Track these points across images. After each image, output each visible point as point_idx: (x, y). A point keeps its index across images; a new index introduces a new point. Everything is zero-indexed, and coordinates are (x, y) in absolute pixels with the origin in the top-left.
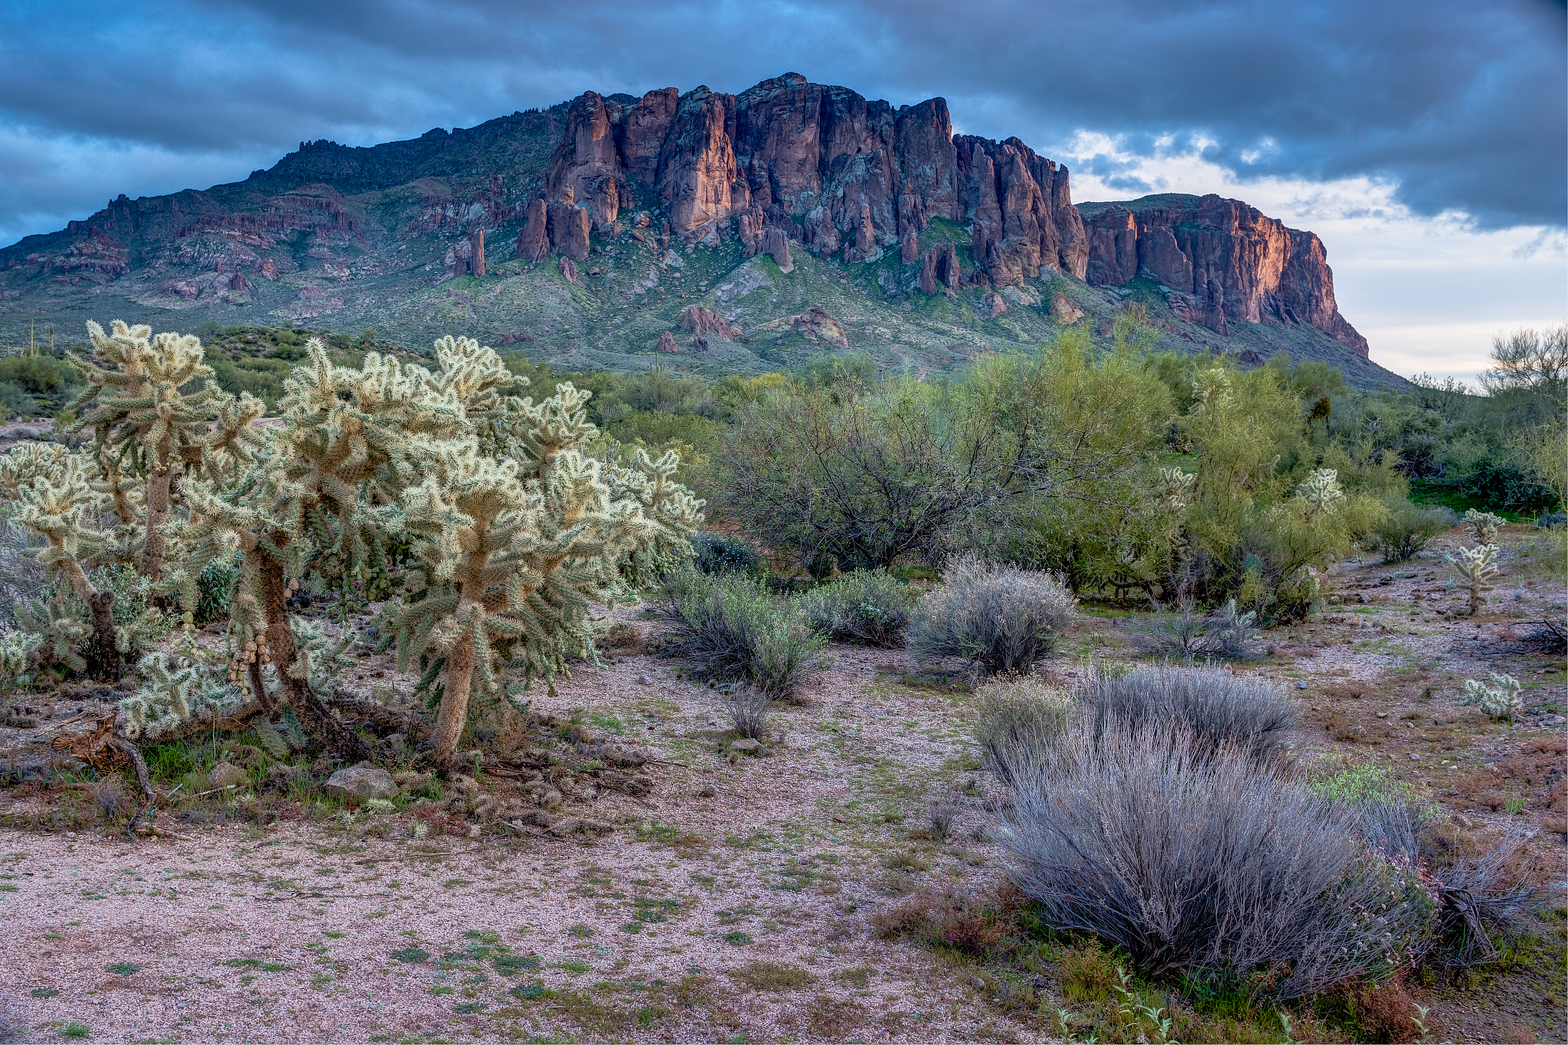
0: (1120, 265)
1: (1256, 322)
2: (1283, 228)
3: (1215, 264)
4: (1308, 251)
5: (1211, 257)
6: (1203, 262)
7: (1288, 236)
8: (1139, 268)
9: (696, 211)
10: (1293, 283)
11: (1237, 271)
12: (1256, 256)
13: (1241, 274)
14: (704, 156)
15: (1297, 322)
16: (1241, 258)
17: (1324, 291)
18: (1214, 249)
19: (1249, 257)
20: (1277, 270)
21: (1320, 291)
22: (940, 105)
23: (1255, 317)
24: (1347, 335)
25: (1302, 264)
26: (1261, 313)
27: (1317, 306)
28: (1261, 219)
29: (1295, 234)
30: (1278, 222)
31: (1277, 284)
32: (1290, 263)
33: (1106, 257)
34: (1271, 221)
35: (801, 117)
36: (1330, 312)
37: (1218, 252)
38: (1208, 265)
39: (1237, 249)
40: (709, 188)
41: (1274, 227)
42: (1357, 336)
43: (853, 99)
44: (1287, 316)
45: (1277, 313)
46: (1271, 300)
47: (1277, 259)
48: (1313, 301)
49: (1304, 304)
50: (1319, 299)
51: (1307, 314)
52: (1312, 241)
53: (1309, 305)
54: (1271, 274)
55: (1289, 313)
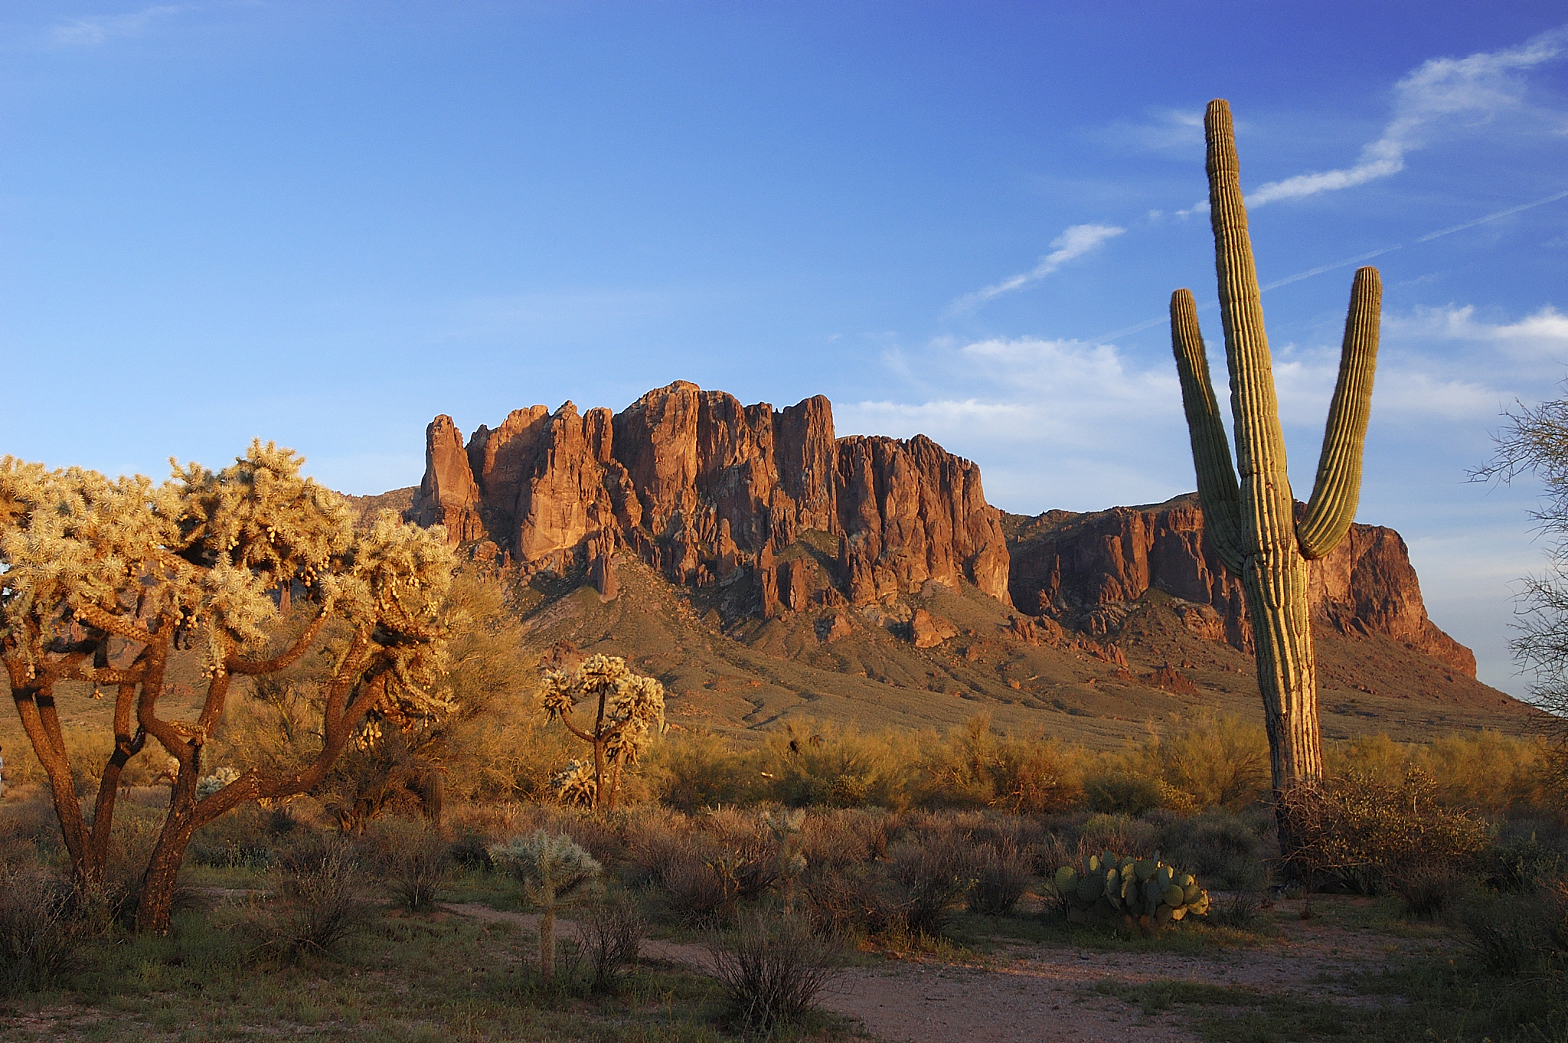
0: (1129, 576)
4: (1383, 548)
7: (1355, 532)
8: (1152, 579)
9: (538, 538)
10: (1368, 587)
14: (547, 477)
15: (1365, 633)
17: (1404, 595)
20: (1344, 573)
21: (1399, 595)
22: (819, 404)
24: (1443, 646)
25: (1374, 565)
27: (1395, 612)
29: (1363, 530)
31: (1345, 589)
32: (1361, 565)
35: (671, 427)
36: (1417, 621)
40: (554, 512)
42: (1456, 647)
43: (727, 405)
44: (1352, 627)
45: (1337, 624)
46: (1330, 609)
47: (1342, 560)
48: (1391, 607)
49: (1379, 612)
50: (1398, 605)
51: (1384, 624)
52: (1388, 537)
53: (1386, 613)
54: (1336, 578)
55: (1355, 623)
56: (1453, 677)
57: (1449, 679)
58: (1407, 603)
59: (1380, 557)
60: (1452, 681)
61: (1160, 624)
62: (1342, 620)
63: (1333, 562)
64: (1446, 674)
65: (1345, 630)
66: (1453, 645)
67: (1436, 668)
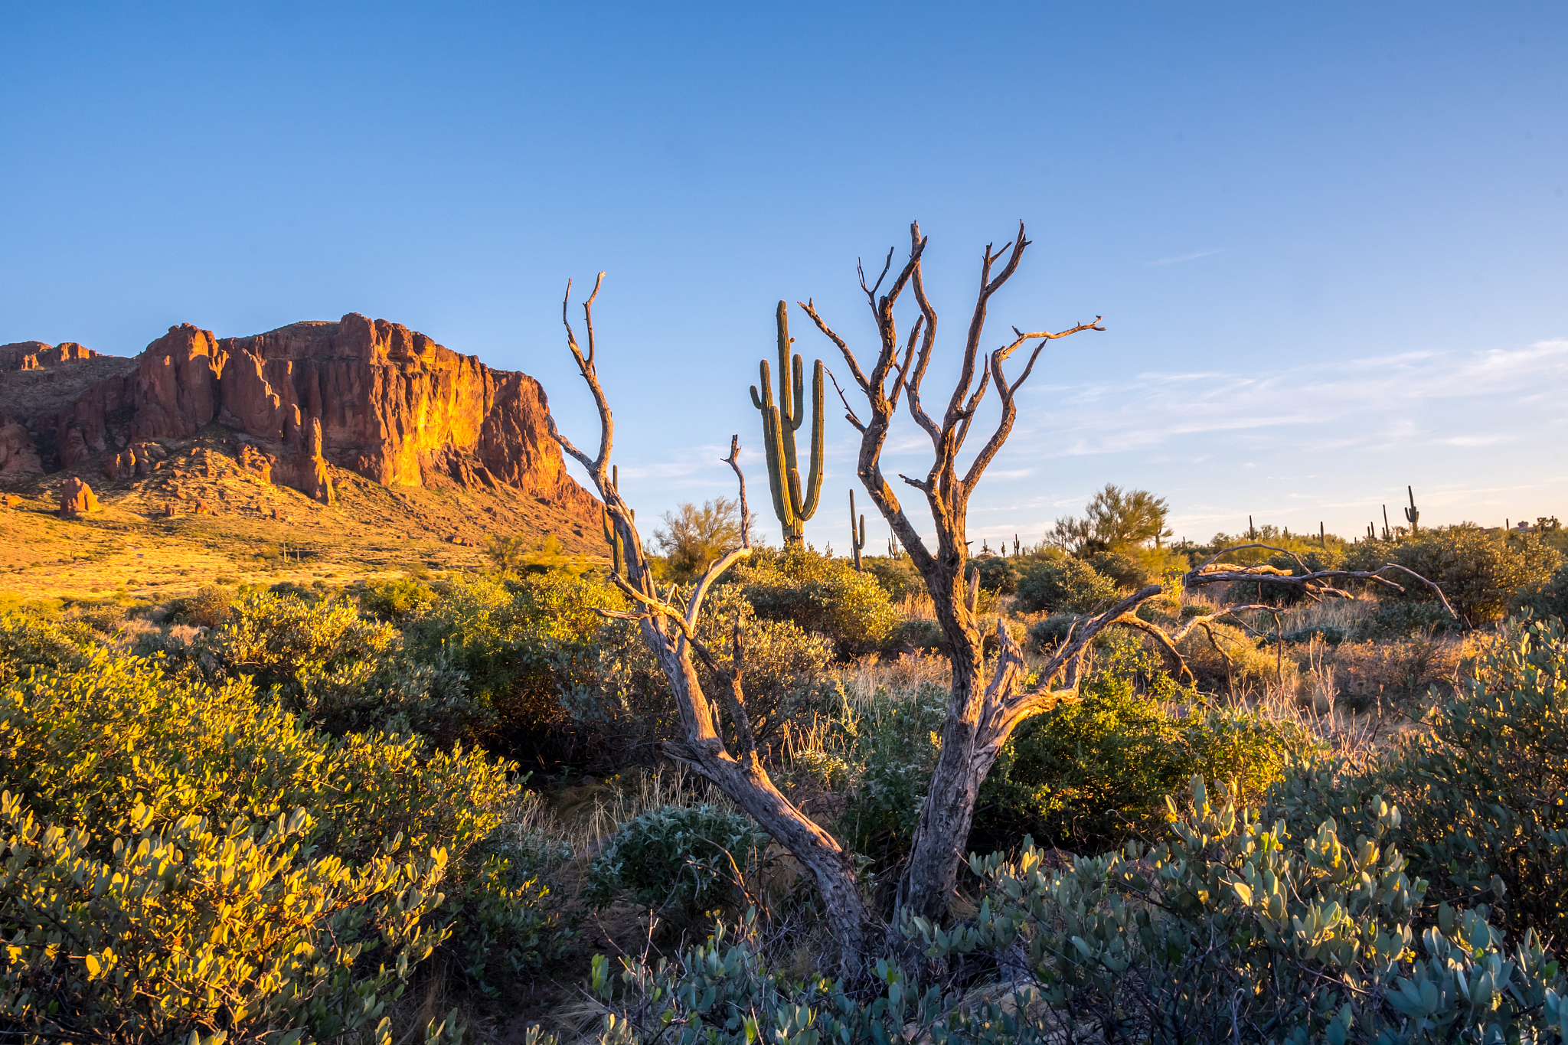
0: (181, 407)
1: (412, 484)
2: (483, 367)
3: (353, 406)
4: (517, 395)
5: (347, 397)
6: (336, 402)
7: (489, 377)
8: (217, 413)
10: (500, 439)
11: (379, 413)
12: (409, 392)
13: (385, 417)
15: (491, 485)
16: (385, 395)
17: (541, 446)
18: (351, 386)
19: (397, 393)
20: (475, 420)
21: (535, 446)
23: (411, 477)
25: (508, 409)
26: (422, 471)
27: (529, 464)
28: (430, 349)
29: (497, 376)
30: (472, 360)
31: (476, 439)
32: (494, 412)
33: (162, 398)
34: (461, 358)
36: (555, 475)
37: (357, 389)
38: (343, 409)
39: (378, 382)
41: (466, 366)
44: (477, 478)
45: (455, 474)
46: (451, 456)
47: (474, 407)
48: (524, 458)
49: (511, 464)
50: (532, 456)
51: (516, 476)
52: (525, 384)
53: (519, 464)
54: (466, 426)
55: (480, 472)
56: (583, 532)
57: (578, 533)
58: (544, 456)
59: (515, 404)
60: (581, 536)
61: (204, 463)
62: (463, 469)
63: (463, 407)
64: (576, 529)
65: (466, 480)
66: (592, 501)
67: (566, 522)
